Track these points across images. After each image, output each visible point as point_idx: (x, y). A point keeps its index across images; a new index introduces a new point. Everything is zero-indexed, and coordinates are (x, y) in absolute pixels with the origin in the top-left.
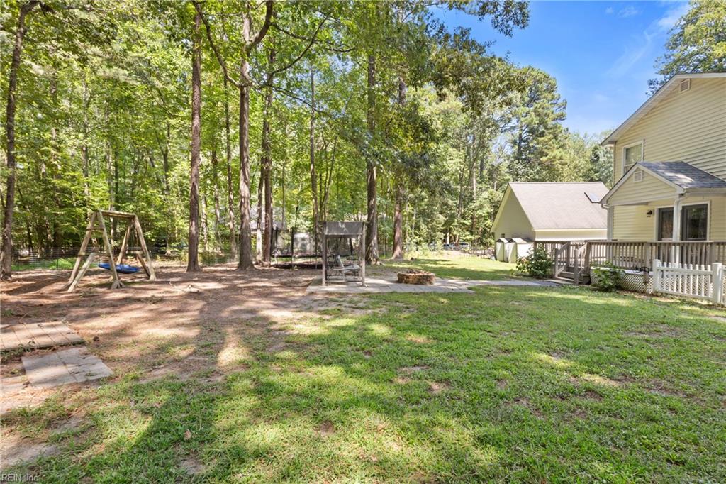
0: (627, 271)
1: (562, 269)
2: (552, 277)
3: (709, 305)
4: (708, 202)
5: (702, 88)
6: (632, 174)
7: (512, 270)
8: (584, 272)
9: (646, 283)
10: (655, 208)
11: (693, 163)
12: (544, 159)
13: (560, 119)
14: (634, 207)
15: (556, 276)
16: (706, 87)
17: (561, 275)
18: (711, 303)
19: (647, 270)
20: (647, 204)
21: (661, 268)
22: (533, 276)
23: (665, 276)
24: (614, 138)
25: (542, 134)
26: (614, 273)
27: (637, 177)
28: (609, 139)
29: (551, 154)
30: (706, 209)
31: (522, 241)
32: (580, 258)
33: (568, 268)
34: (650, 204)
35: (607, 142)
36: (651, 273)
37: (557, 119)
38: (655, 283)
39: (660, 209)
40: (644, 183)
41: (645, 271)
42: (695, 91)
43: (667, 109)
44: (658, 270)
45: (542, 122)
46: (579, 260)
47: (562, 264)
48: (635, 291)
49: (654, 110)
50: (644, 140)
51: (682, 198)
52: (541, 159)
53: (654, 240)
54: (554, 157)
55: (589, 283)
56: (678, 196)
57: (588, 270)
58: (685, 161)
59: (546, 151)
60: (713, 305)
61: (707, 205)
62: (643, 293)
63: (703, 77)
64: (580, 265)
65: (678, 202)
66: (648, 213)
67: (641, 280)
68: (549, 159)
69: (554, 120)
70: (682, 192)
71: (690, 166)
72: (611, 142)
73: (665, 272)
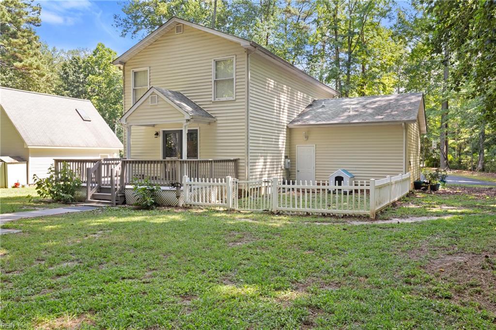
0: (163, 188)
1: (94, 190)
2: (82, 200)
3: (225, 210)
4: (198, 128)
5: (190, 35)
6: (149, 97)
7: (29, 196)
8: (120, 191)
9: (178, 197)
10: (161, 130)
11: (188, 95)
12: (17, 64)
13: (34, 24)
14: (144, 128)
15: (89, 199)
16: (193, 35)
17: (93, 197)
18: (226, 209)
19: (179, 185)
20: (154, 126)
21: (190, 183)
22: (59, 200)
23: (192, 189)
24: (125, 59)
25: (14, 35)
26: (153, 190)
27: (153, 100)
28: (120, 60)
29: (27, 61)
30: (197, 133)
31: (12, 160)
32: (116, 176)
33: (100, 189)
34: (155, 126)
35: (118, 61)
36: (182, 188)
37: (31, 23)
38: (186, 197)
39: (164, 131)
40: (159, 106)
41: (177, 187)
42: (186, 36)
43: (165, 44)
44: (187, 185)
45: (14, 22)
46: (116, 178)
47: (94, 185)
48: (170, 206)
49: (156, 42)
50: (150, 67)
51: (188, 123)
52: (15, 64)
53: (161, 158)
54: (31, 65)
55: (124, 203)
56: (185, 121)
57: (123, 189)
58: (182, 93)
59: (19, 55)
60: (227, 210)
61: (197, 130)
62: (177, 207)
63: (193, 26)
64: (116, 185)
65: (185, 126)
66: (156, 134)
67: (174, 195)
68: (24, 66)
69: (28, 22)
70: (189, 118)
71: (186, 97)
72: (121, 63)
73: (192, 186)
